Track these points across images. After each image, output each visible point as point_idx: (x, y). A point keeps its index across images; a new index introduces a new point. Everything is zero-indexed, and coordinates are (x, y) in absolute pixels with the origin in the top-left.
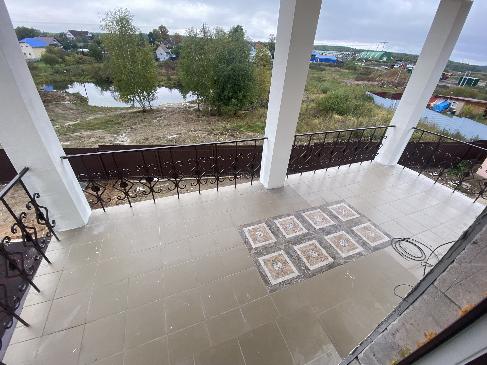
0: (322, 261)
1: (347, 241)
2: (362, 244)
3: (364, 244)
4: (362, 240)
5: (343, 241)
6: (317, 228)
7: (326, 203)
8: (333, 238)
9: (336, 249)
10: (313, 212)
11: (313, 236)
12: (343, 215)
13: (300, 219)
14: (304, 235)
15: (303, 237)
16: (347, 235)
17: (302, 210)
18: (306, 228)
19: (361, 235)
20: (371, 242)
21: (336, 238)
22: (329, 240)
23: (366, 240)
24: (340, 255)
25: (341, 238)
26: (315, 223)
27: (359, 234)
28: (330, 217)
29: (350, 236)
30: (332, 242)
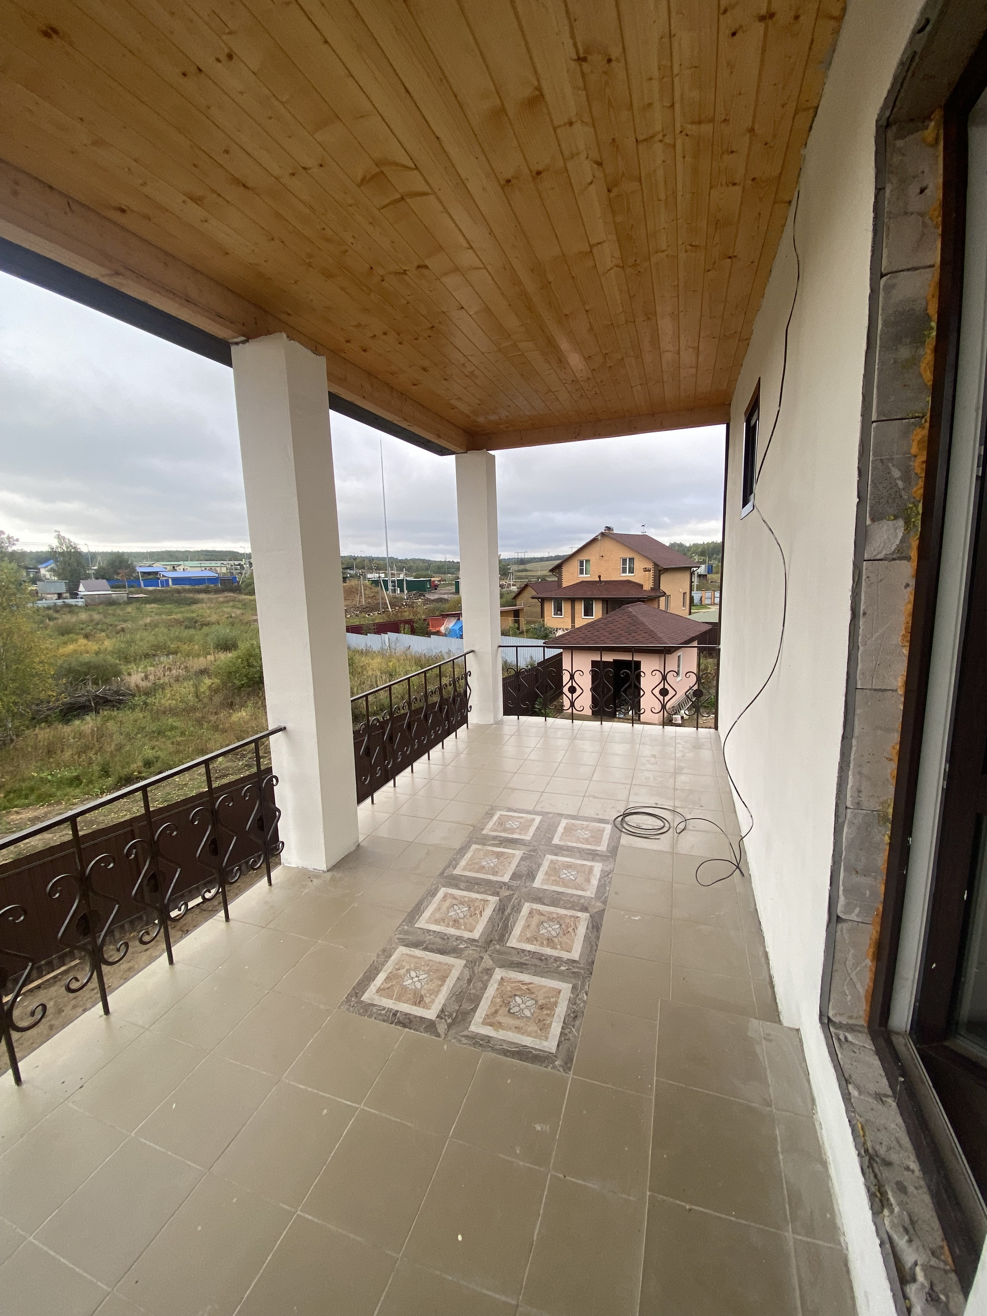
0: (574, 929)
1: (569, 866)
2: (590, 857)
3: (593, 855)
4: (583, 851)
5: (565, 871)
6: (506, 878)
7: (472, 828)
8: (547, 877)
9: (570, 891)
10: (469, 856)
11: (516, 899)
12: (517, 831)
13: (462, 885)
14: (501, 909)
15: (503, 913)
16: (560, 858)
17: (448, 866)
18: (490, 893)
19: (574, 845)
20: (595, 845)
21: (550, 875)
22: (545, 887)
23: (589, 847)
24: (584, 897)
25: (555, 869)
26: (495, 873)
27: (570, 844)
28: (504, 847)
29: (563, 856)
30: (552, 884)
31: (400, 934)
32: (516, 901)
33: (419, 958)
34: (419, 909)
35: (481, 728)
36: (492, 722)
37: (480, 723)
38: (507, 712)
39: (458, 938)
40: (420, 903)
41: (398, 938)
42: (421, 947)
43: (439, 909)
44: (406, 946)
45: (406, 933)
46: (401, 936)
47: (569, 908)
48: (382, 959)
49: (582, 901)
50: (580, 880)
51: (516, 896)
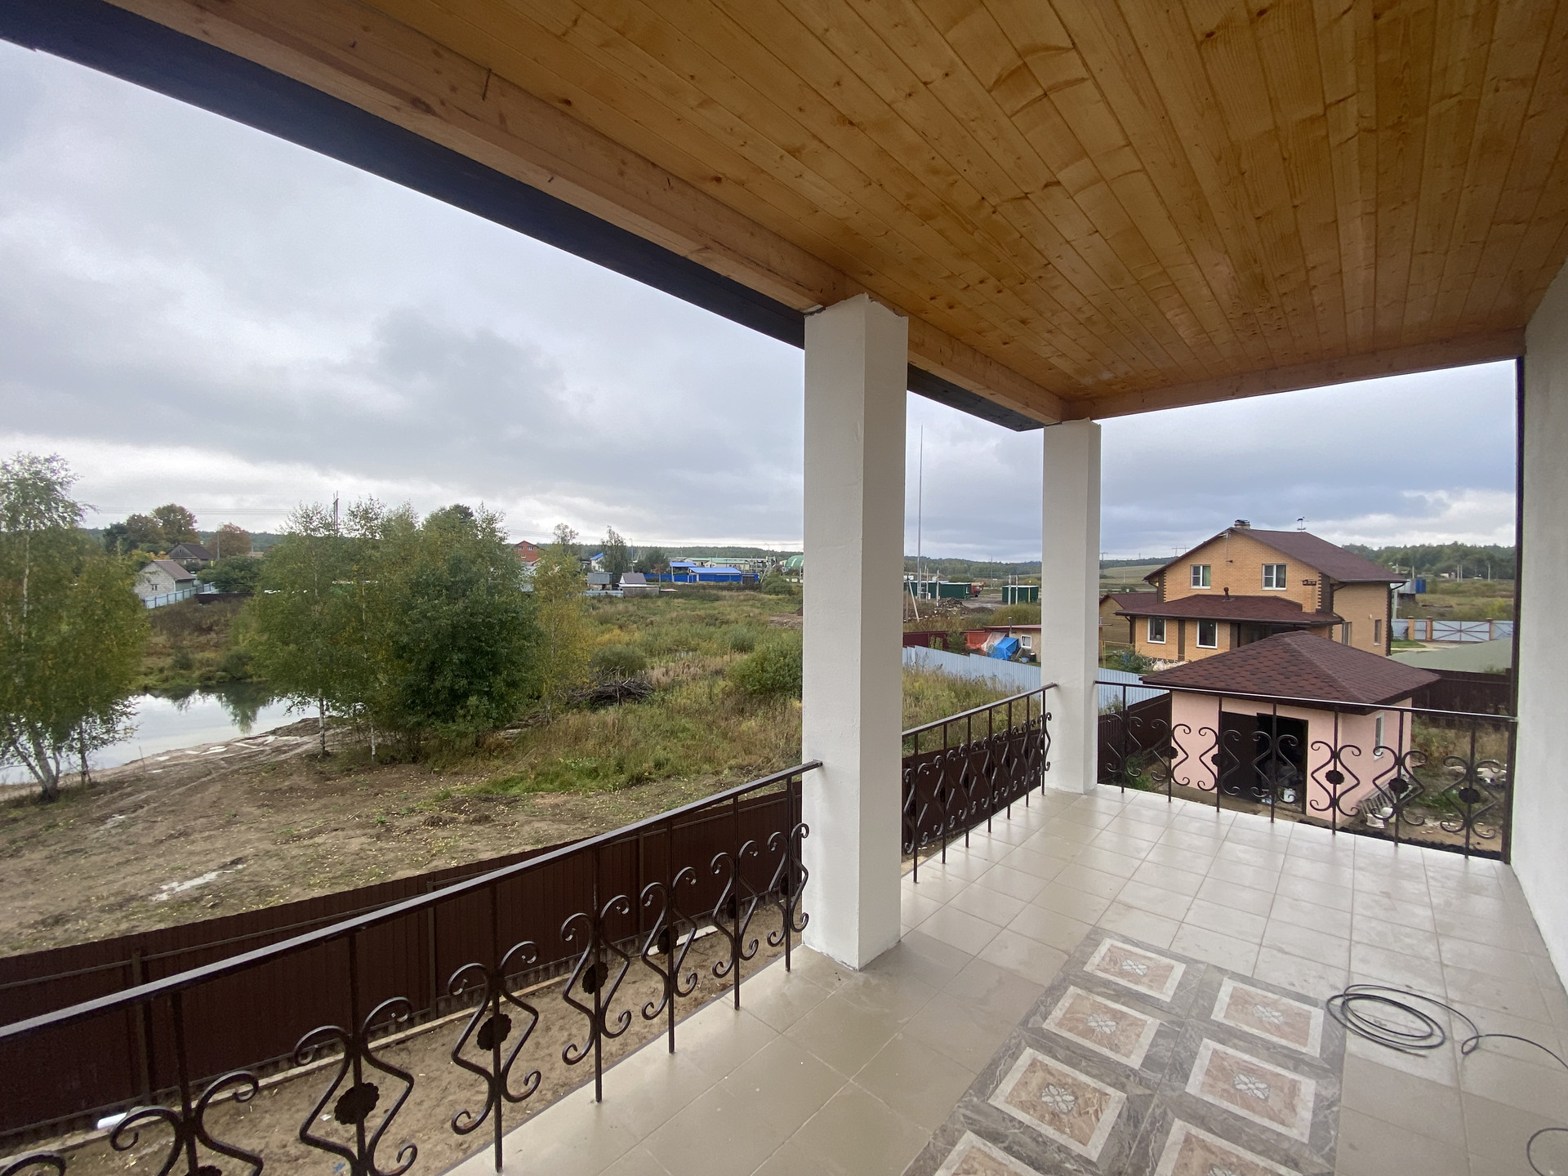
1: (1250, 1071)
2: (1291, 1064)
3: (1296, 1061)
4: (1274, 1048)
5: (1243, 1078)
6: (1135, 1061)
7: (1066, 957)
8: (1210, 1080)
9: (1257, 1119)
10: (1067, 1005)
11: (1158, 1106)
12: (1145, 980)
13: (1061, 1053)
14: (1132, 1115)
15: (1136, 1127)
16: (1230, 1051)
17: (1032, 1013)
18: (1108, 1080)
19: (1255, 1031)
20: (1297, 1042)
21: (1215, 1079)
22: (1209, 1099)
23: (1284, 1042)
24: (1288, 1139)
25: (1224, 1069)
26: (1115, 1048)
27: (1246, 1028)
28: (1123, 1004)
29: (1235, 1047)
30: (1222, 1097)
31: (966, 1107)
32: (1158, 1111)
33: (1000, 1164)
34: (994, 1074)
35: (1065, 798)
36: (1081, 790)
37: (1063, 789)
38: (1104, 777)
39: (1061, 1149)
40: (994, 1063)
41: (964, 1116)
42: (1000, 1145)
43: (1024, 1083)
44: (978, 1133)
45: (977, 1110)
46: (968, 1113)
47: (1260, 1153)
48: (940, 1144)
49: (1286, 1145)
50: (1276, 1103)
51: (1155, 1101)
